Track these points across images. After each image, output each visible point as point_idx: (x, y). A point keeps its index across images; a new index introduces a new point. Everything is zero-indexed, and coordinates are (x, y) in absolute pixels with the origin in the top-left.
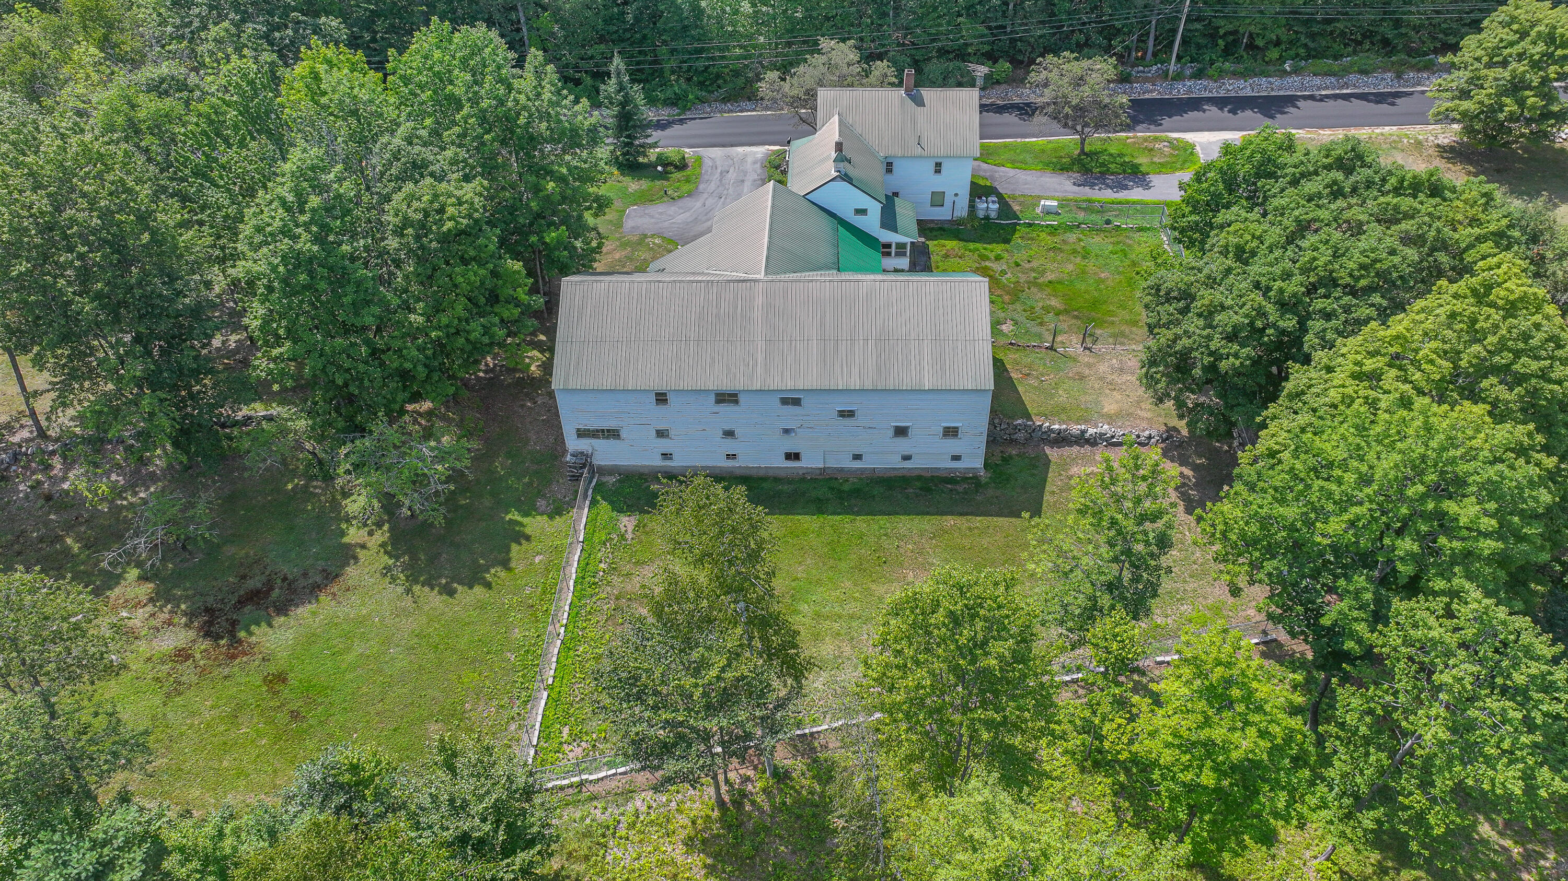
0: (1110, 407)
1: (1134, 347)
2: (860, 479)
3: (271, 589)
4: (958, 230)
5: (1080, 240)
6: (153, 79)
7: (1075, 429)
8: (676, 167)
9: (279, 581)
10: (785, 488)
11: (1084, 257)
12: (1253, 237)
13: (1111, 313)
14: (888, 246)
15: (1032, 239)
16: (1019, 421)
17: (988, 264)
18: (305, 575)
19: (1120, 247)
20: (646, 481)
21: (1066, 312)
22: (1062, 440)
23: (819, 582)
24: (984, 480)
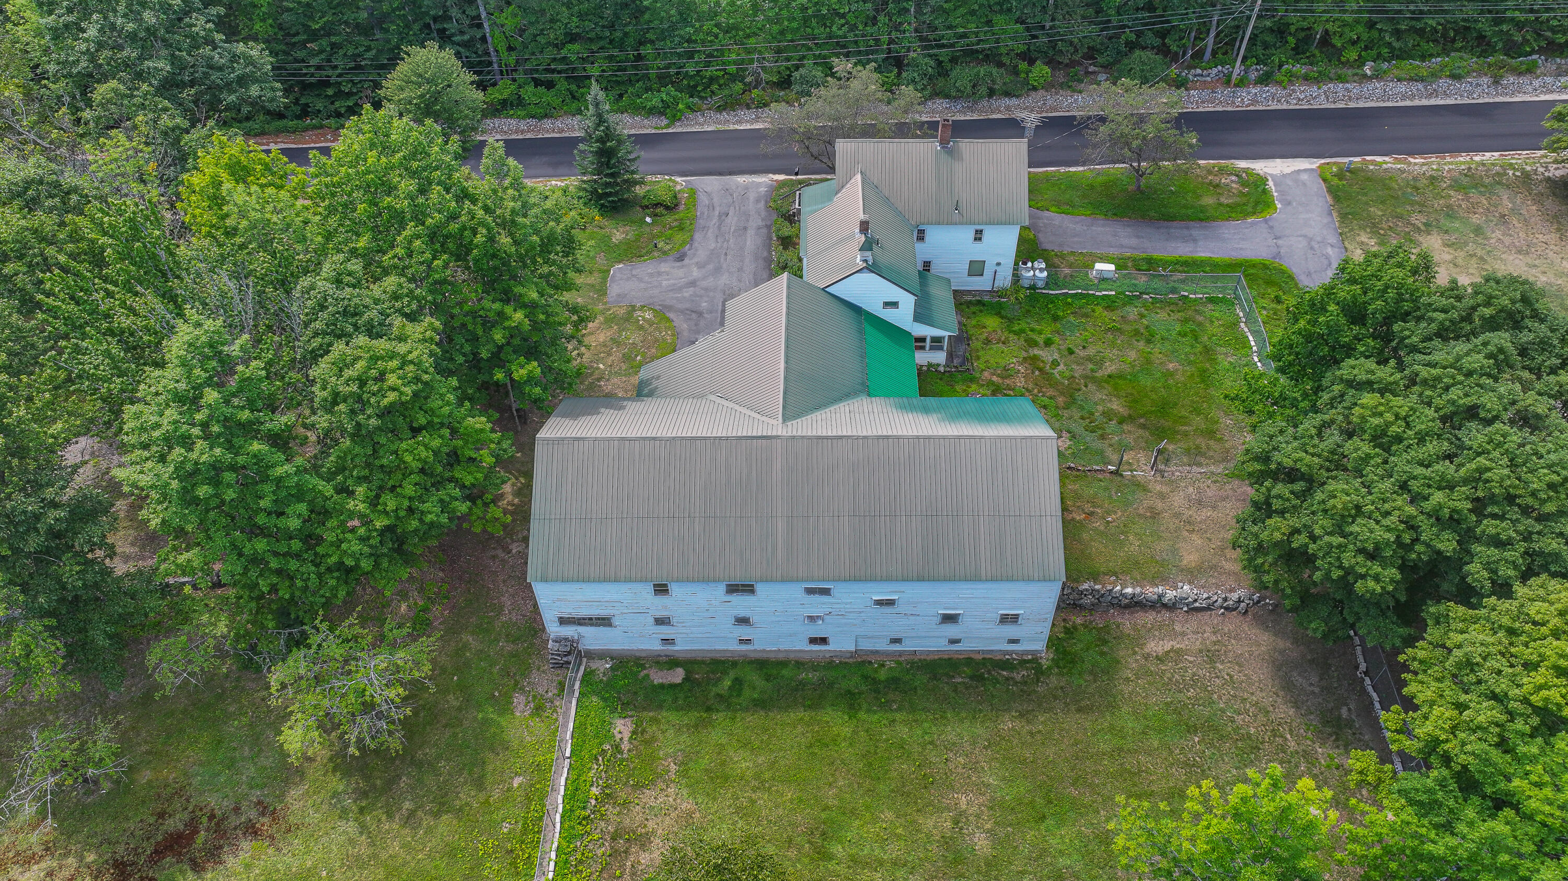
0: (1190, 558)
1: (1212, 468)
2: (899, 663)
3: (195, 832)
4: (1000, 304)
5: (1142, 316)
6: (16, 184)
7: (1152, 592)
8: (667, 208)
9: (205, 820)
10: (811, 676)
11: (1149, 341)
12: (1397, 416)
13: (1184, 420)
14: (923, 340)
15: (1086, 316)
16: (1086, 586)
17: (1036, 352)
18: (237, 810)
19: (1190, 326)
20: (643, 667)
21: (1131, 419)
22: (1135, 605)
23: (853, 813)
24: (1045, 663)
